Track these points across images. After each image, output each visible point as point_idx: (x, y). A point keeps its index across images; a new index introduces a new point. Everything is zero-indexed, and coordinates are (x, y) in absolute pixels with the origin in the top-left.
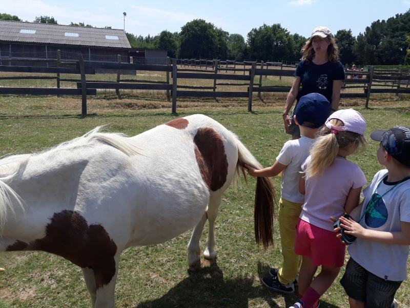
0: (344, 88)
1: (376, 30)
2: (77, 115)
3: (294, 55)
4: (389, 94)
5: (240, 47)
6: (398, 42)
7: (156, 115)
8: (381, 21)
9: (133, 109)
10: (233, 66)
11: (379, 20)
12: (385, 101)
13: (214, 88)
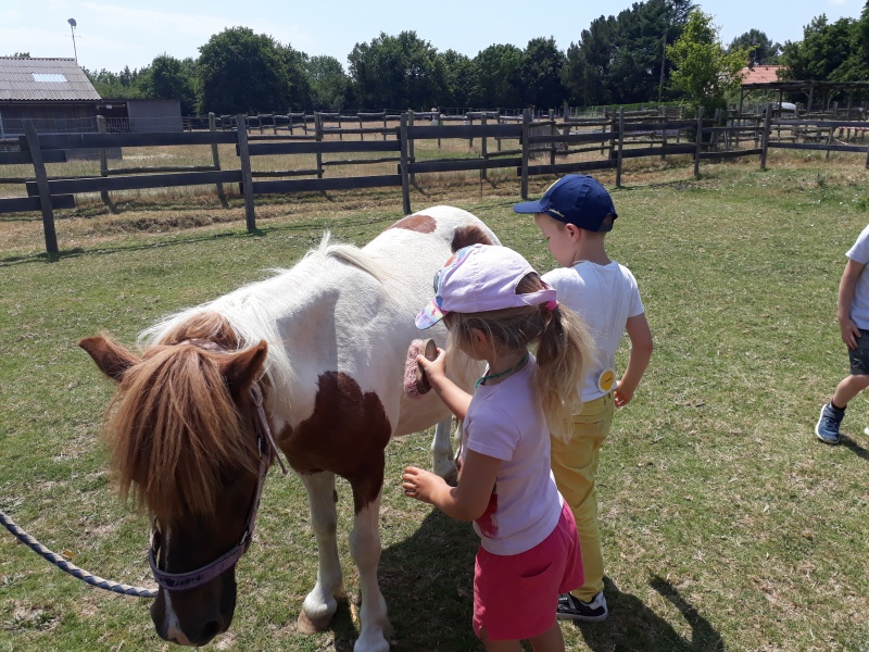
0: (566, 153)
1: (601, 35)
2: (39, 256)
3: (451, 95)
4: (649, 158)
5: (337, 84)
6: (643, 58)
7: (215, 237)
8: (606, 19)
9: (151, 232)
10: (336, 125)
11: (603, 17)
12: (645, 172)
13: (320, 172)
